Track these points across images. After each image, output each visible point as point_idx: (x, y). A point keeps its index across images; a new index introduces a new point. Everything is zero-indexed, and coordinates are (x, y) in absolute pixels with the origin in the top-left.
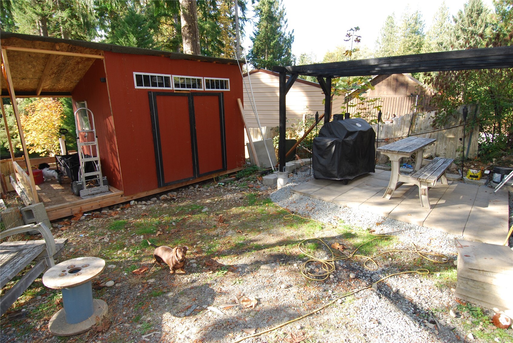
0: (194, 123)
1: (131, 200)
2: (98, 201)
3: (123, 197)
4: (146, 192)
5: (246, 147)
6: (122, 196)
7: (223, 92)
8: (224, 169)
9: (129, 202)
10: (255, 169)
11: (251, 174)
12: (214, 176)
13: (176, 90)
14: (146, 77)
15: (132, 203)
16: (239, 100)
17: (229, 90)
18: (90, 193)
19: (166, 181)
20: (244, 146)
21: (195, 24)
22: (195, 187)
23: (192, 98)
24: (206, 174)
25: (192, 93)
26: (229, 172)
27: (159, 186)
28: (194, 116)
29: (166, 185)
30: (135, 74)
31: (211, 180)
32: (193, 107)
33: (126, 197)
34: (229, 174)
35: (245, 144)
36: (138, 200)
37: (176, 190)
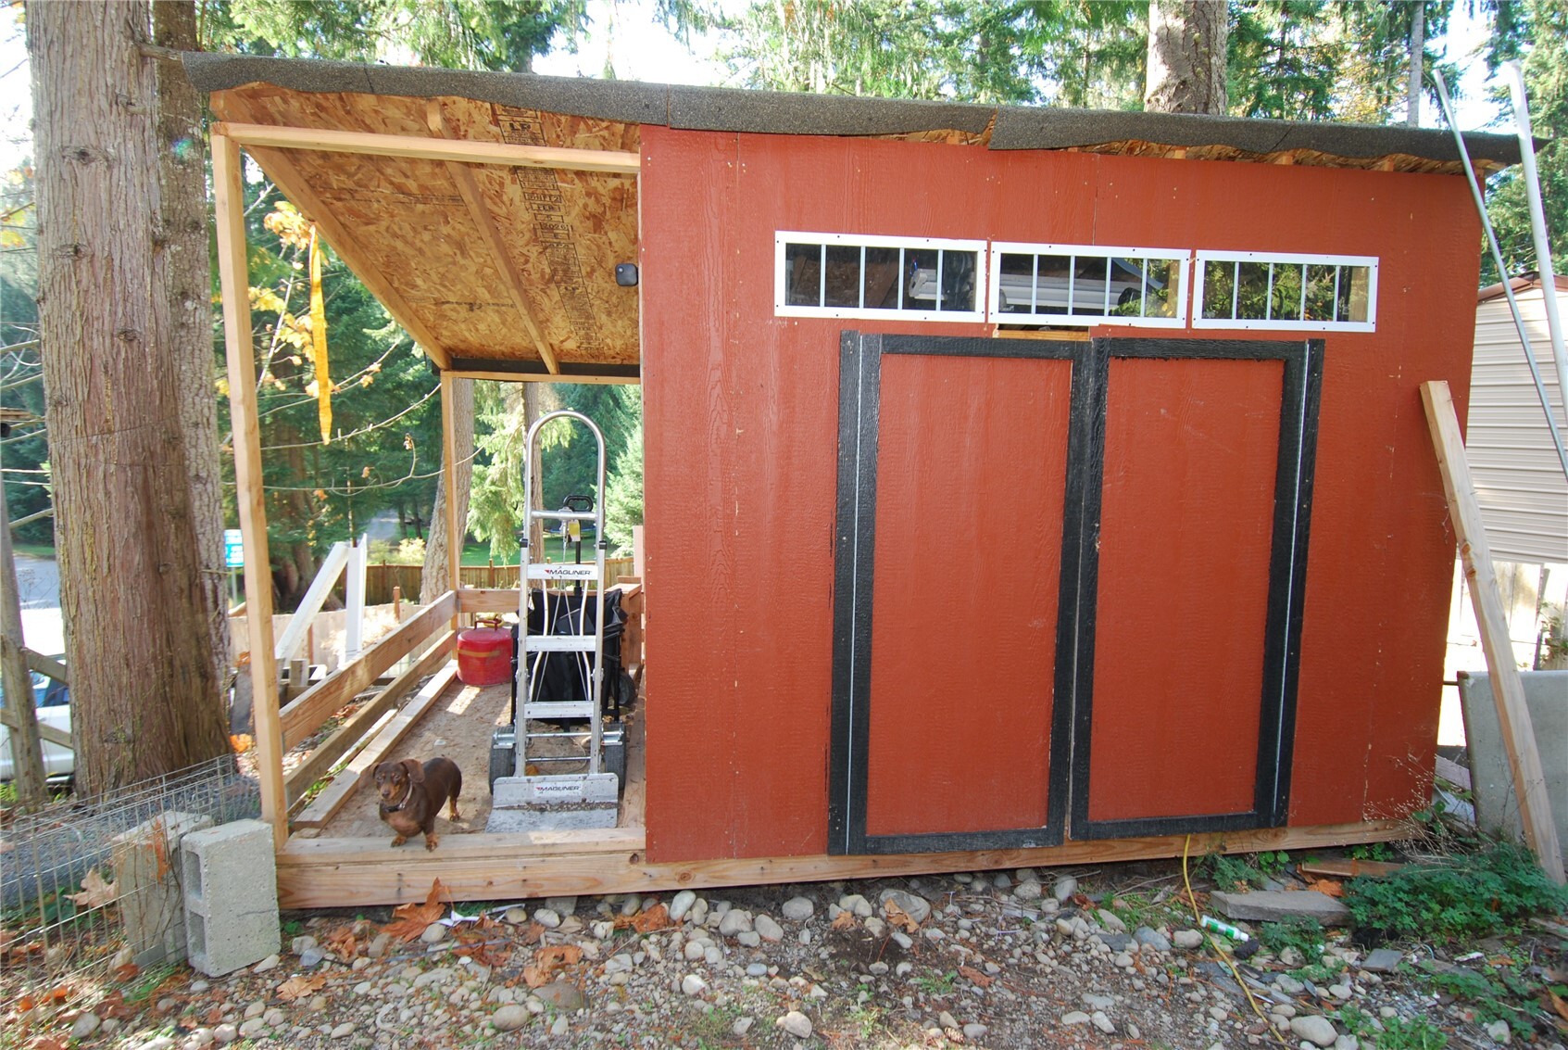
0: (1095, 514)
1: (676, 886)
2: (519, 862)
3: (643, 867)
4: (761, 862)
5: (1450, 697)
6: (634, 858)
7: (1318, 341)
8: (1267, 815)
9: (668, 895)
10: (1530, 902)
11: (1479, 932)
12: (1187, 848)
13: (1002, 327)
14: (842, 257)
15: (681, 904)
16: (1438, 394)
17: (1369, 326)
18: (536, 796)
19: (875, 827)
20: (1438, 683)
21: (1209, 69)
22: (1048, 892)
23: (1101, 373)
24: (1128, 830)
25: (1101, 342)
26: (1293, 839)
27: (834, 846)
28: (1097, 481)
29: (869, 846)
30: (784, 238)
31: (1166, 868)
32: (1098, 422)
33: (654, 870)
34: (1297, 855)
35: (1450, 675)
36: (713, 895)
37: (932, 883)
